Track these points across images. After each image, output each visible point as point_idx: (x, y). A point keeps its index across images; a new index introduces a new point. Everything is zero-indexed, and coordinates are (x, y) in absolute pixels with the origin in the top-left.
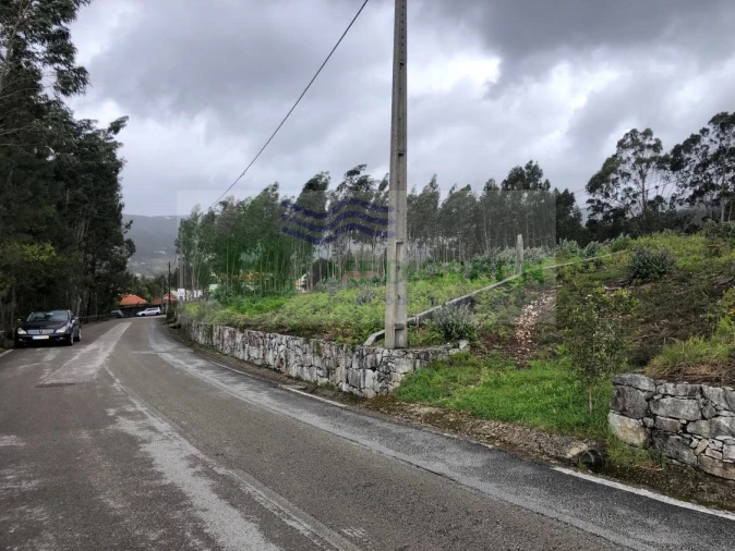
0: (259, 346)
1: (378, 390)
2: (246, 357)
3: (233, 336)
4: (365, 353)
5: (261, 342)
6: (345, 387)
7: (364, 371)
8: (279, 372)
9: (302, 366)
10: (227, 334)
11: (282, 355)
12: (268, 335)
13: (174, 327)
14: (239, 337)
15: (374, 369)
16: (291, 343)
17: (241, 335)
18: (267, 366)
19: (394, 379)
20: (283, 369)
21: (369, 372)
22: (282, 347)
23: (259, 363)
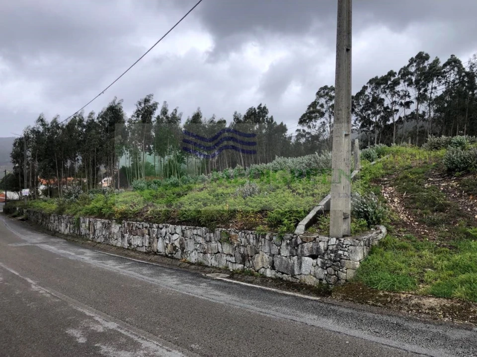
0: (143, 235)
1: (322, 276)
2: (126, 245)
3: (107, 227)
4: (299, 241)
5: (147, 232)
6: (269, 273)
7: (299, 259)
8: (172, 258)
9: (205, 253)
10: (99, 225)
11: (177, 244)
12: (155, 226)
13: (22, 220)
14: (115, 228)
15: (314, 257)
16: (188, 233)
17: (118, 226)
18: (156, 253)
19: (347, 265)
20: (178, 255)
21: (308, 261)
22: (175, 237)
23: (144, 250)
